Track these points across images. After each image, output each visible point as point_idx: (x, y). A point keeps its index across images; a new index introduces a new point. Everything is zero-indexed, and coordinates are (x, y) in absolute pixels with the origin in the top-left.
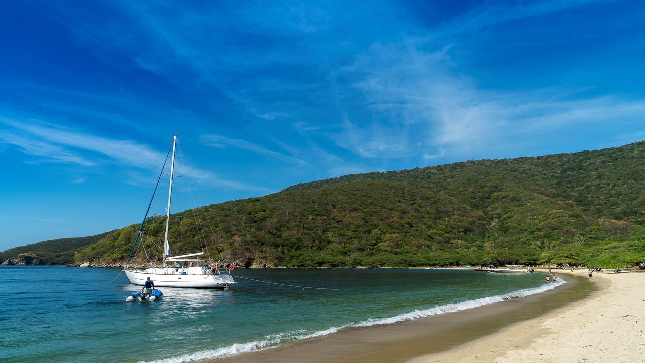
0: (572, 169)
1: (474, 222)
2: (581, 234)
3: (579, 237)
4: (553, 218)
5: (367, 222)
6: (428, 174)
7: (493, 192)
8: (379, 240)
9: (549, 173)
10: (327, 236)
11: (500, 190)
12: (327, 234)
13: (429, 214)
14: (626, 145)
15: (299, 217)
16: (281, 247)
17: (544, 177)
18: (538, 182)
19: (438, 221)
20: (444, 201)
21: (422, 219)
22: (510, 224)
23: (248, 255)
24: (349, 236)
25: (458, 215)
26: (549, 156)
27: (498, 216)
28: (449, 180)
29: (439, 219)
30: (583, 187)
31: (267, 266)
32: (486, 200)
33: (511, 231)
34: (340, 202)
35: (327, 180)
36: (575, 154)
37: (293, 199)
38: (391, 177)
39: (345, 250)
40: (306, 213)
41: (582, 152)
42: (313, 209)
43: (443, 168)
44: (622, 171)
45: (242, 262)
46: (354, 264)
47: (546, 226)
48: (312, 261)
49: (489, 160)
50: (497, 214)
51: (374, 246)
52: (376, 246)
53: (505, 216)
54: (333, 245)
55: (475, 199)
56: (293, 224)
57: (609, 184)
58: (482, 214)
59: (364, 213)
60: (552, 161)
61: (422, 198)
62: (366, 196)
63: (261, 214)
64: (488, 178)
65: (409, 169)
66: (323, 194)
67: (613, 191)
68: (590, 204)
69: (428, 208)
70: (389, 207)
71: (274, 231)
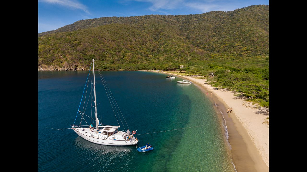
0: (186, 22)
1: (155, 47)
2: (190, 55)
3: (189, 56)
4: (182, 47)
5: (119, 47)
6: (136, 20)
7: (161, 32)
8: (124, 56)
9: (179, 24)
10: (104, 54)
11: (163, 32)
12: (105, 53)
13: (140, 42)
14: (203, 14)
15: (92, 44)
16: (88, 60)
17: (177, 25)
18: (175, 28)
19: (143, 46)
20: (145, 37)
21: (137, 45)
22: (168, 49)
23: (75, 64)
24: (113, 54)
25: (150, 43)
26: (179, 16)
27: (163, 44)
28: (145, 25)
29: (143, 45)
30: (189, 31)
31: (83, 70)
32: (158, 36)
33: (168, 52)
34: (108, 37)
35: (94, 19)
36: (187, 15)
37: (88, 34)
38: (121, 20)
39: (112, 61)
40: (94, 42)
41: (190, 15)
42: (97, 40)
43: (142, 17)
44: (201, 26)
45: (73, 68)
46: (118, 69)
47: (180, 51)
48: (102, 67)
49: (159, 15)
50: (162, 43)
51: (122, 58)
52: (123, 59)
53: (166, 45)
54: (108, 59)
55: (155, 35)
56: (90, 48)
57: (197, 31)
58: (158, 43)
59: (117, 42)
60: (180, 18)
61: (137, 35)
62: (116, 33)
63: (75, 42)
64: (159, 25)
65: (129, 17)
66: (100, 32)
67: (198, 34)
68: (190, 39)
69: (139, 39)
70: (126, 39)
71: (83, 52)
